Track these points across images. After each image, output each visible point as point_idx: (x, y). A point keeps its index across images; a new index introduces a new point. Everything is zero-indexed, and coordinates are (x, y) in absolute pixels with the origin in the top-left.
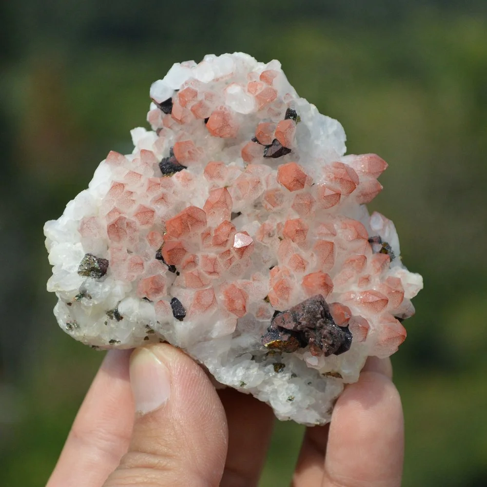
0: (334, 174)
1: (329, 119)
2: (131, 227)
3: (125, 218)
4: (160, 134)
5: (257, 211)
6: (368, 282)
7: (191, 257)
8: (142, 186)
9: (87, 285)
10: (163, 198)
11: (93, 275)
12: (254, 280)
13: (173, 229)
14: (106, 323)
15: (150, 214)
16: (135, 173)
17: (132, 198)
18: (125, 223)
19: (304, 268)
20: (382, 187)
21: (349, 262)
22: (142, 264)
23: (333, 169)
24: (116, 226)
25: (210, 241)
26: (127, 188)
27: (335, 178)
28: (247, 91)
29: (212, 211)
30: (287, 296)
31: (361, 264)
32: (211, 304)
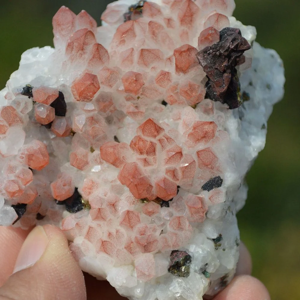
0: (79, 51)
1: (22, 62)
2: (145, 231)
3: (136, 237)
4: (44, 215)
5: (114, 120)
6: (171, 20)
7: (169, 174)
8: (100, 225)
9: (197, 268)
10: (113, 205)
11: (189, 263)
12: (180, 118)
13: (145, 191)
14: (224, 250)
15: (131, 214)
16: (88, 233)
17: (115, 233)
18: (140, 236)
19: (168, 73)
20: (83, 11)
21: (156, 36)
22: (179, 217)
23: (73, 52)
24: (146, 244)
25: (150, 158)
26: (105, 238)
27: (83, 49)
28: (4, 135)
29: (122, 158)
30: (196, 87)
31: (156, 25)
32: (211, 152)
